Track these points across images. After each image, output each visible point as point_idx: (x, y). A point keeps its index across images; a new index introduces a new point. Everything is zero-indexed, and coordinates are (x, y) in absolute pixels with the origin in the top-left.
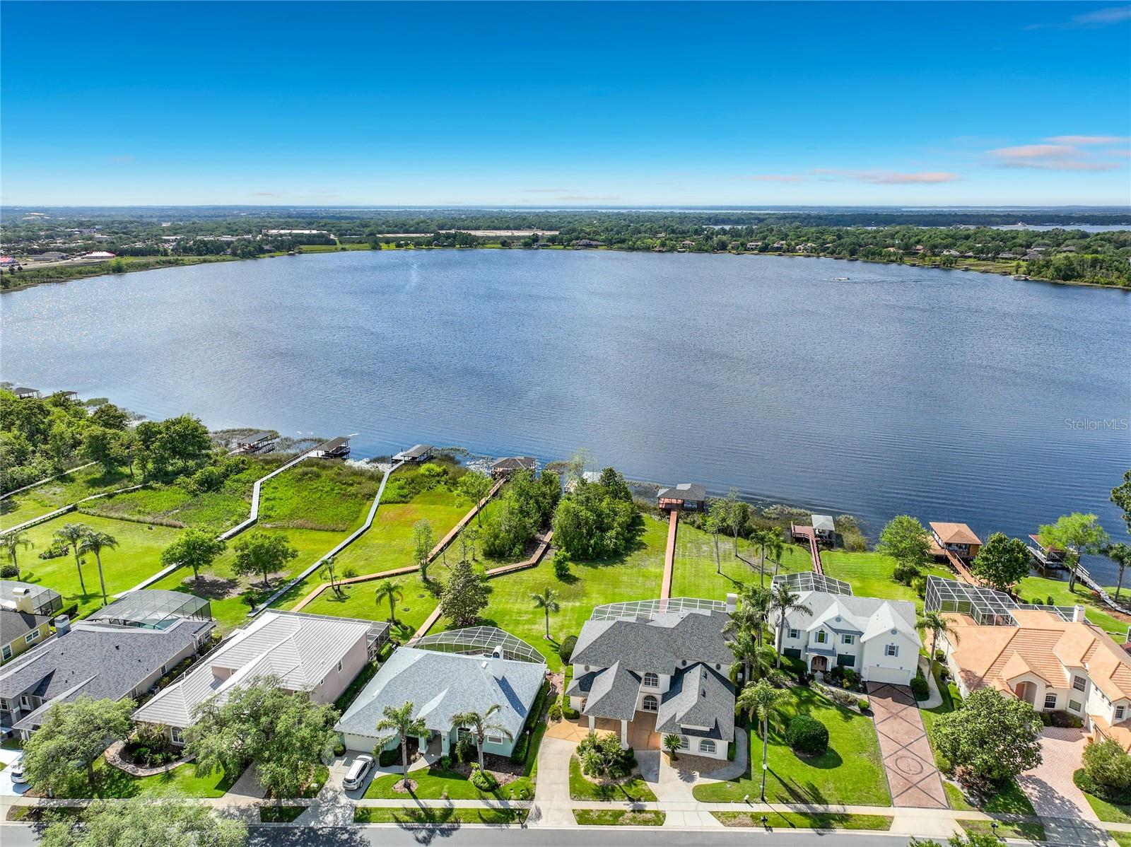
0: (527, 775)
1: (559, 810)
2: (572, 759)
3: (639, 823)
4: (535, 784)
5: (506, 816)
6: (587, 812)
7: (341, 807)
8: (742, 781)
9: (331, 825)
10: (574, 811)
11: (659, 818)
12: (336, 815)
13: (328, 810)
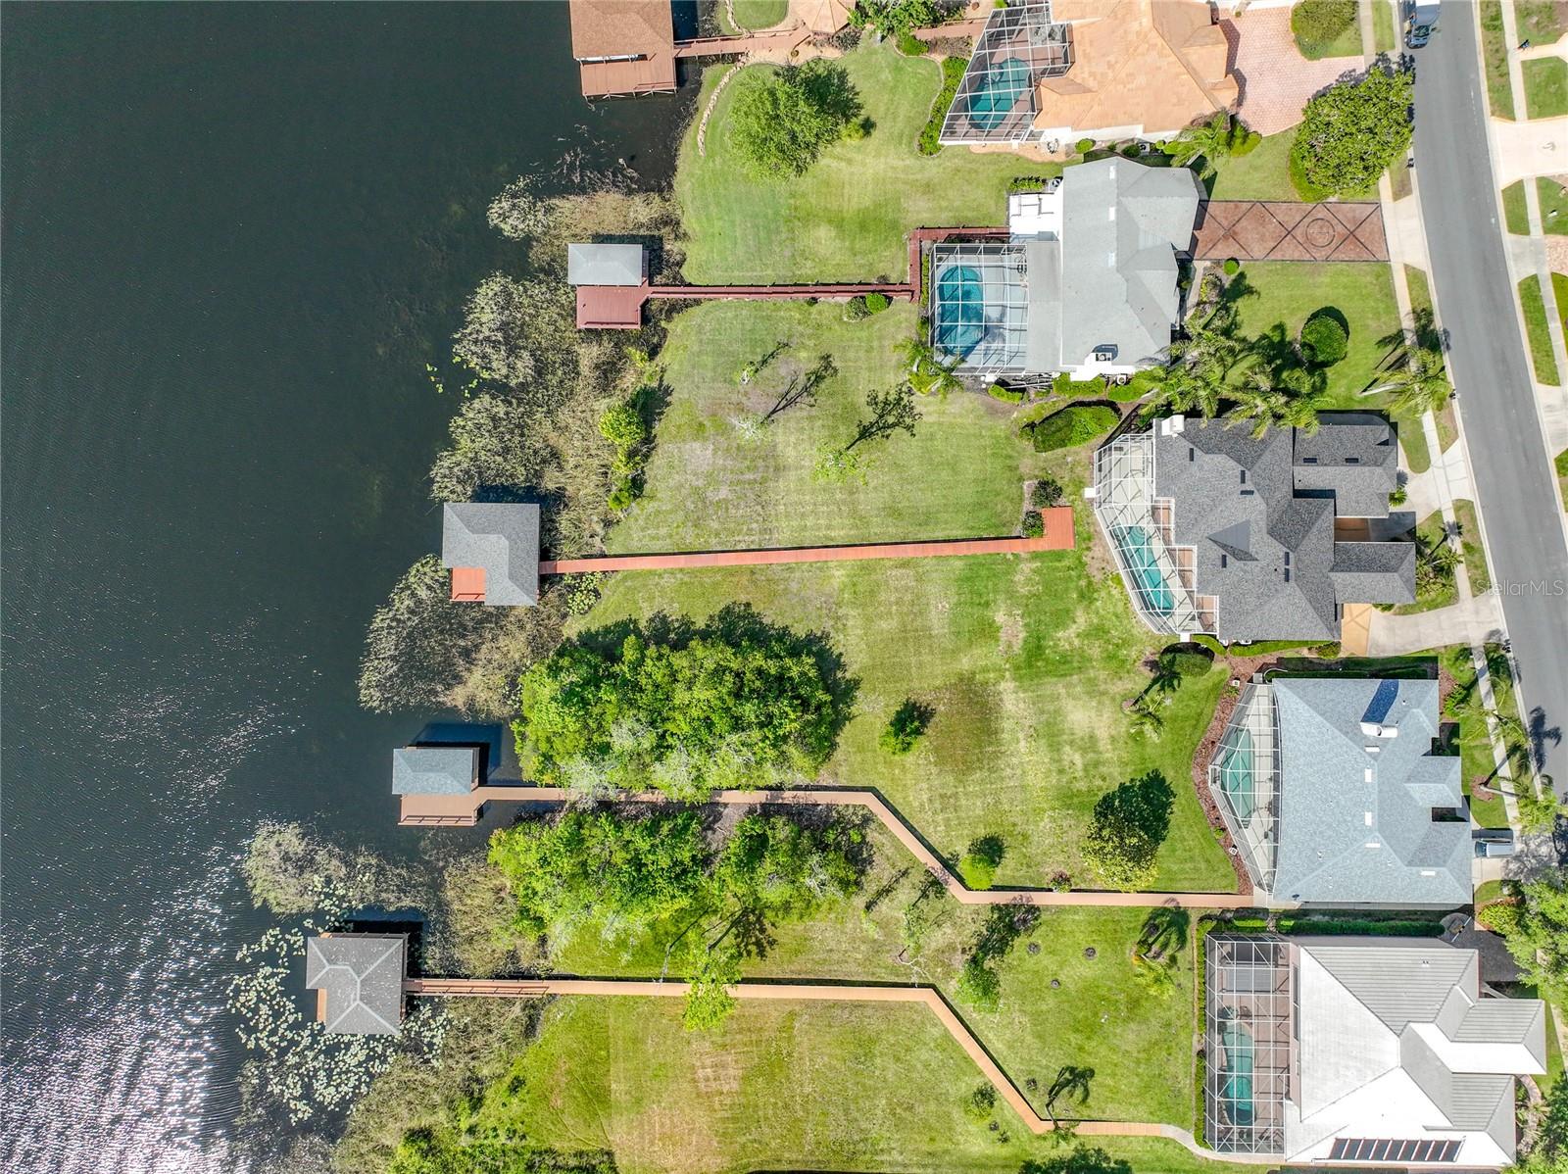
0: (1434, 659)
1: (1477, 612)
2: (1399, 614)
3: (1475, 526)
4: (1446, 647)
5: (1498, 666)
6: (1473, 582)
7: (1527, 845)
8: (1392, 420)
9: (1552, 844)
10: (1474, 596)
11: (1462, 506)
12: (1539, 845)
13: (1534, 857)
